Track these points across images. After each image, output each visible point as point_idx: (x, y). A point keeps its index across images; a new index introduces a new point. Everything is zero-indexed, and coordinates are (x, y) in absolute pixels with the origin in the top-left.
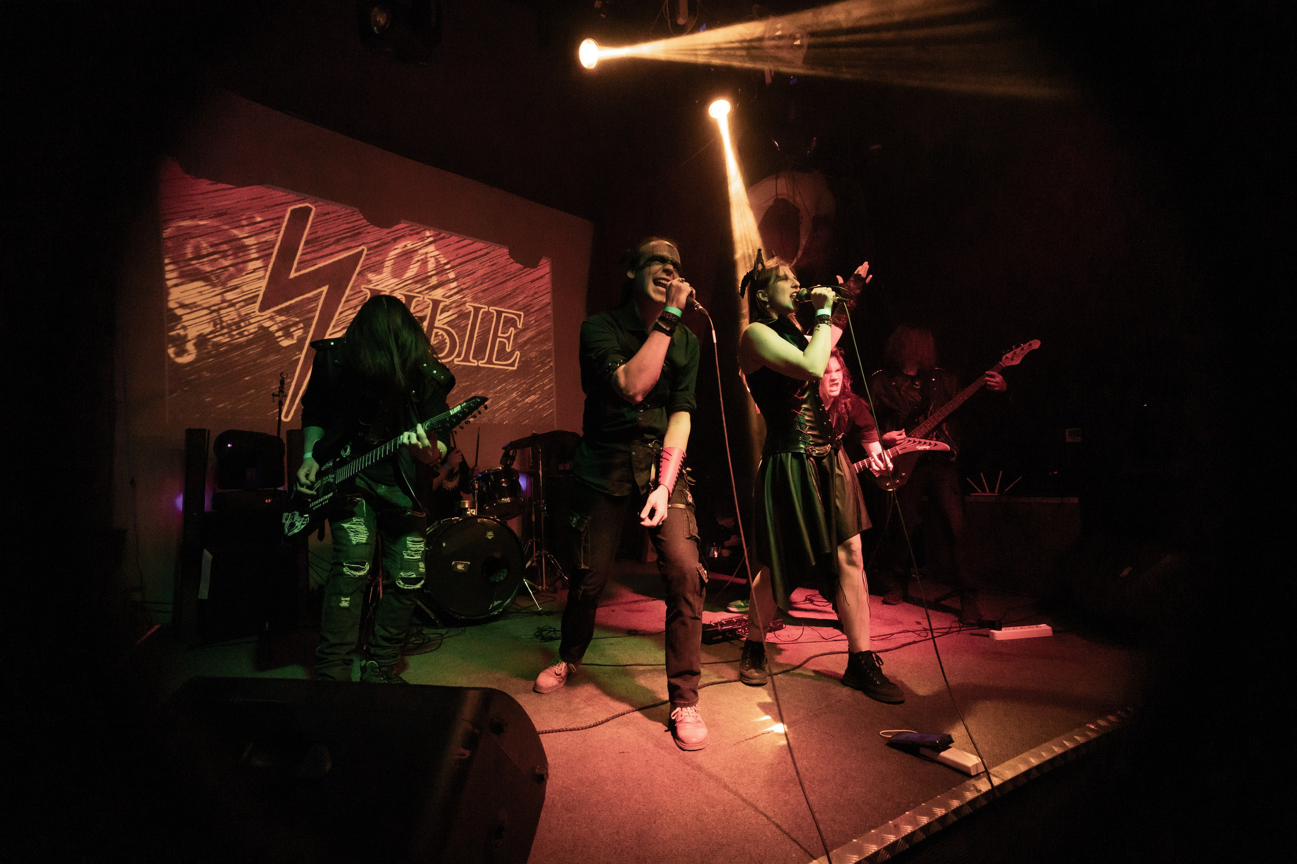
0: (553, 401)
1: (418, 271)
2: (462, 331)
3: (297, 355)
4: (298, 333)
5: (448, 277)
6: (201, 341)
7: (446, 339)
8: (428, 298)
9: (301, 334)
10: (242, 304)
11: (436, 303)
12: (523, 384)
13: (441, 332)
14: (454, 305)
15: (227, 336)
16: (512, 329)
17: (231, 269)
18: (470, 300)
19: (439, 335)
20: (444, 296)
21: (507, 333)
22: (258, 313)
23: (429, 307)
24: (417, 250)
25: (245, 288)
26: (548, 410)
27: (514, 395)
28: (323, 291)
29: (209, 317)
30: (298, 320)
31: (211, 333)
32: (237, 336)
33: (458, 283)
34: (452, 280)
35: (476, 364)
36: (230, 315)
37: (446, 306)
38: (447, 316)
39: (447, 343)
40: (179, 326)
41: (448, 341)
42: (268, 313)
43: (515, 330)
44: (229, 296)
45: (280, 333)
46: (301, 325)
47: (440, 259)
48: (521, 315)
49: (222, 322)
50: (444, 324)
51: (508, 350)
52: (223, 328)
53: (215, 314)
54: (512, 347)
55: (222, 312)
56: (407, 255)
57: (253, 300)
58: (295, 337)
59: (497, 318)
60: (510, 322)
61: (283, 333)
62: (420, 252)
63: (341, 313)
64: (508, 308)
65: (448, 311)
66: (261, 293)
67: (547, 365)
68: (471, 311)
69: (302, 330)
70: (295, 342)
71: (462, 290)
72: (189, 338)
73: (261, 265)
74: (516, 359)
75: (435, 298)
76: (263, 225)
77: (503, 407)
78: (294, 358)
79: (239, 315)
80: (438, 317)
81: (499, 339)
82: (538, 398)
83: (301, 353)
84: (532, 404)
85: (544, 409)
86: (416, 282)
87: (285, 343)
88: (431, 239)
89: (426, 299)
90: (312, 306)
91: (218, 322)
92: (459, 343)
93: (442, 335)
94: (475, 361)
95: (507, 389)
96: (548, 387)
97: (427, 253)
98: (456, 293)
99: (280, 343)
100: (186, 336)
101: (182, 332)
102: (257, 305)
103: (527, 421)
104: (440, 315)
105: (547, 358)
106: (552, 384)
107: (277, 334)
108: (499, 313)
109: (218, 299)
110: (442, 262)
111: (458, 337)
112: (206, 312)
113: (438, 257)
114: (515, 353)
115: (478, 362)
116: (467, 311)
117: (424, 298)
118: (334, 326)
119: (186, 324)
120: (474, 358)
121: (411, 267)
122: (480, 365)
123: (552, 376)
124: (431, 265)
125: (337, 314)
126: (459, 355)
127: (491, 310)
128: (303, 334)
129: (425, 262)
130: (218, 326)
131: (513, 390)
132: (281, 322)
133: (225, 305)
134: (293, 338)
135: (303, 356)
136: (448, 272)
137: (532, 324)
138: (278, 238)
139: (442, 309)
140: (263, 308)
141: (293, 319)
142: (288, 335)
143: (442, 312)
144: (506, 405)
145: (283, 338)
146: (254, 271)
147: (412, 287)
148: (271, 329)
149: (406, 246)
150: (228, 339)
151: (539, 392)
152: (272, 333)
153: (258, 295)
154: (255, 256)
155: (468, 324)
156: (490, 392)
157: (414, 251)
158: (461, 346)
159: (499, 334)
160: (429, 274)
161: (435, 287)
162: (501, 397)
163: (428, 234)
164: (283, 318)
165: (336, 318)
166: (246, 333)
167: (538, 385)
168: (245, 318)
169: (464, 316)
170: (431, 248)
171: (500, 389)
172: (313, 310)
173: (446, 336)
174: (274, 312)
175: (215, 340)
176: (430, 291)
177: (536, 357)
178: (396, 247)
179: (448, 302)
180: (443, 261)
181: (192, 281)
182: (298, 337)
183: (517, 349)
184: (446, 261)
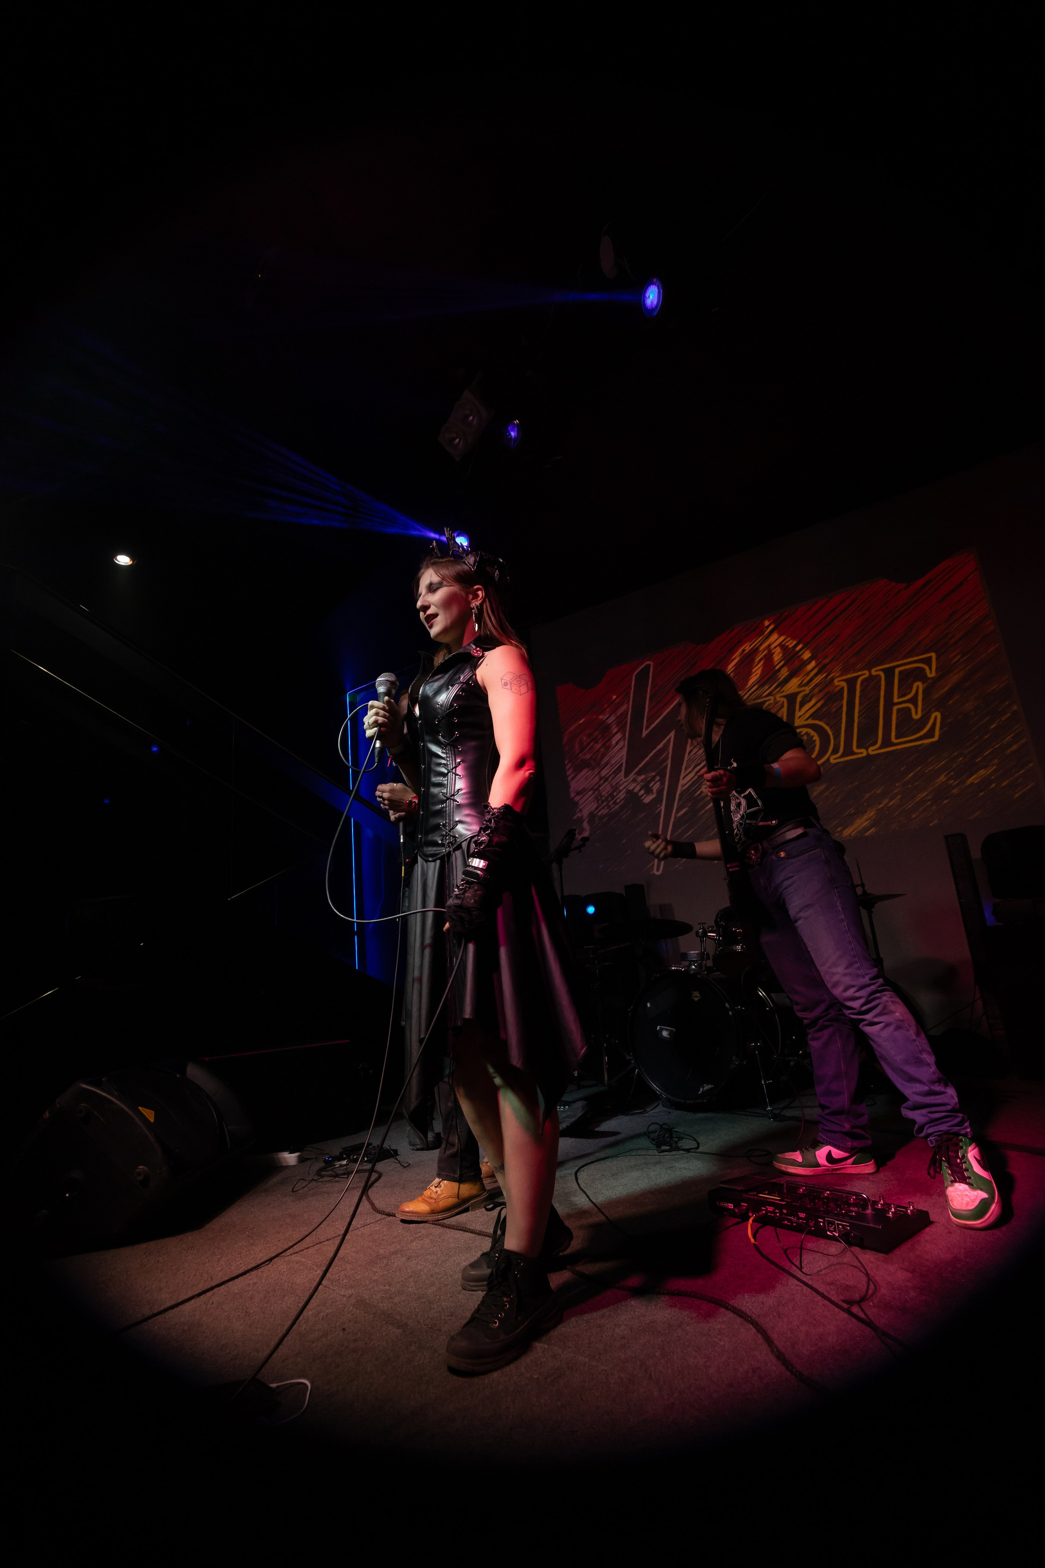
1: (762, 674)
2: (833, 718)
3: (659, 807)
4: (656, 787)
5: (802, 660)
6: (592, 815)
7: (813, 736)
8: (780, 697)
9: (658, 786)
10: (613, 776)
11: (791, 698)
13: (804, 730)
14: (816, 690)
15: (606, 807)
16: (919, 683)
17: (602, 750)
18: (837, 675)
19: (803, 735)
20: (802, 685)
21: (910, 692)
22: (624, 780)
23: (783, 707)
24: (758, 648)
25: (613, 762)
27: (942, 778)
28: (670, 738)
29: (594, 796)
30: (654, 774)
31: (597, 808)
32: (613, 806)
33: (816, 662)
34: (808, 661)
36: (606, 789)
37: (805, 696)
38: (808, 708)
39: (815, 741)
40: (578, 811)
41: (816, 738)
42: (632, 776)
43: (923, 683)
44: (604, 773)
45: (642, 792)
46: (658, 778)
47: (787, 644)
48: (930, 658)
49: (601, 797)
50: (806, 720)
51: (916, 716)
52: (603, 802)
53: (597, 792)
54: (922, 711)
55: (601, 788)
56: (748, 661)
57: (619, 769)
58: (655, 791)
59: (886, 680)
60: (909, 677)
61: (645, 790)
62: (762, 648)
63: (690, 752)
64: (903, 659)
65: (810, 701)
66: (624, 761)
68: (843, 688)
69: (658, 783)
70: (655, 795)
71: (825, 666)
72: (584, 817)
73: (620, 736)
74: (934, 724)
75: (789, 692)
76: (617, 701)
78: (656, 812)
79: (612, 787)
80: (798, 714)
81: (895, 708)
83: (661, 805)
86: (762, 686)
87: (648, 799)
88: (772, 627)
89: (778, 699)
90: (664, 755)
91: (599, 798)
92: (833, 734)
93: (807, 733)
96: (1015, 747)
97: (770, 645)
98: (816, 675)
99: (644, 801)
100: (582, 817)
101: (579, 815)
102: (623, 772)
104: (800, 710)
106: (1023, 741)
107: (640, 794)
108: (889, 673)
109: (597, 778)
110: (791, 646)
111: (831, 728)
112: (591, 793)
113: (783, 643)
114: (930, 716)
115: (867, 750)
116: (837, 689)
117: (775, 699)
118: (685, 769)
119: (581, 807)
120: (858, 747)
121: (754, 670)
122: (871, 753)
124: (777, 656)
125: (686, 755)
126: (836, 751)
127: (873, 672)
128: (660, 786)
129: (769, 657)
130: (600, 802)
132: (642, 781)
133: (602, 781)
134: (653, 793)
135: (663, 807)
136: (800, 653)
137: (957, 661)
138: (628, 707)
139: (800, 702)
140: (626, 775)
141: (650, 775)
142: (649, 791)
143: (801, 706)
145: (645, 795)
146: (617, 743)
147: (759, 692)
148: (635, 791)
149: (744, 650)
150: (608, 810)
151: (996, 761)
152: (637, 794)
153: (622, 764)
154: (616, 730)
155: (842, 707)
157: (755, 651)
158: (837, 736)
159: (896, 700)
160: (777, 668)
161: (787, 680)
163: (767, 623)
164: (643, 777)
165: (686, 759)
166: (618, 801)
168: (615, 788)
169: (833, 697)
170: (775, 636)
172: (666, 759)
173: (812, 733)
174: (635, 774)
175: (599, 814)
176: (782, 688)
178: (733, 658)
179: (807, 690)
180: (791, 643)
181: (581, 771)
182: (657, 790)
183: (933, 710)
184: (795, 643)
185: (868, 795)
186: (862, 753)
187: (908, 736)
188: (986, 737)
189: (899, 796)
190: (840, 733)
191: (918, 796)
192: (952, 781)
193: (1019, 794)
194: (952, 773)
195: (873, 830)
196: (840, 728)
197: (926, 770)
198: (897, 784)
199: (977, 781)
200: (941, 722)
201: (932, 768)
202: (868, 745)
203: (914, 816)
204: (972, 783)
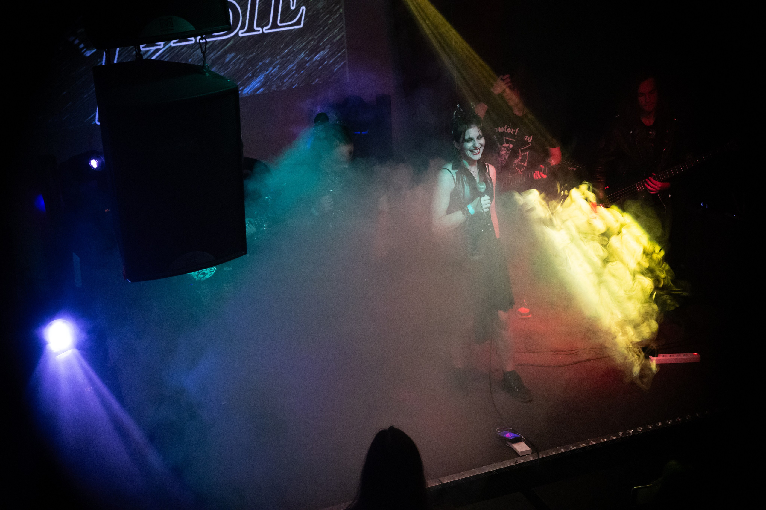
0: (344, 52)
12: (311, 41)
26: (339, 63)
27: (302, 55)
35: (261, 32)
51: (293, 8)
67: (336, 14)
77: (291, 70)
82: (328, 53)
84: (323, 59)
85: (334, 63)
92: (242, 13)
94: (260, 29)
95: (294, 51)
96: (338, 37)
103: (317, 80)
105: (336, 6)
111: (240, 7)
114: (300, 9)
115: (262, 29)
120: (257, 26)
123: (342, 24)
126: (242, 27)
131: (302, 50)
144: (294, 68)
151: (329, 46)
156: (276, 58)
158: (244, 16)
162: (289, 59)
167: (327, 38)
171: (287, 53)
177: (323, 8)
183: (302, 4)
185: (260, 64)
186: (259, 31)
187: (287, 22)
188: (326, 28)
189: (279, 66)
190: (246, 13)
191: (288, 67)
192: (307, 58)
193: (336, 69)
194: (307, 52)
195: (262, 90)
196: (247, 9)
197: (295, 48)
198: (278, 57)
199: (319, 58)
200: (305, 14)
201: (297, 47)
202: (263, 24)
203: (285, 81)
204: (316, 60)
